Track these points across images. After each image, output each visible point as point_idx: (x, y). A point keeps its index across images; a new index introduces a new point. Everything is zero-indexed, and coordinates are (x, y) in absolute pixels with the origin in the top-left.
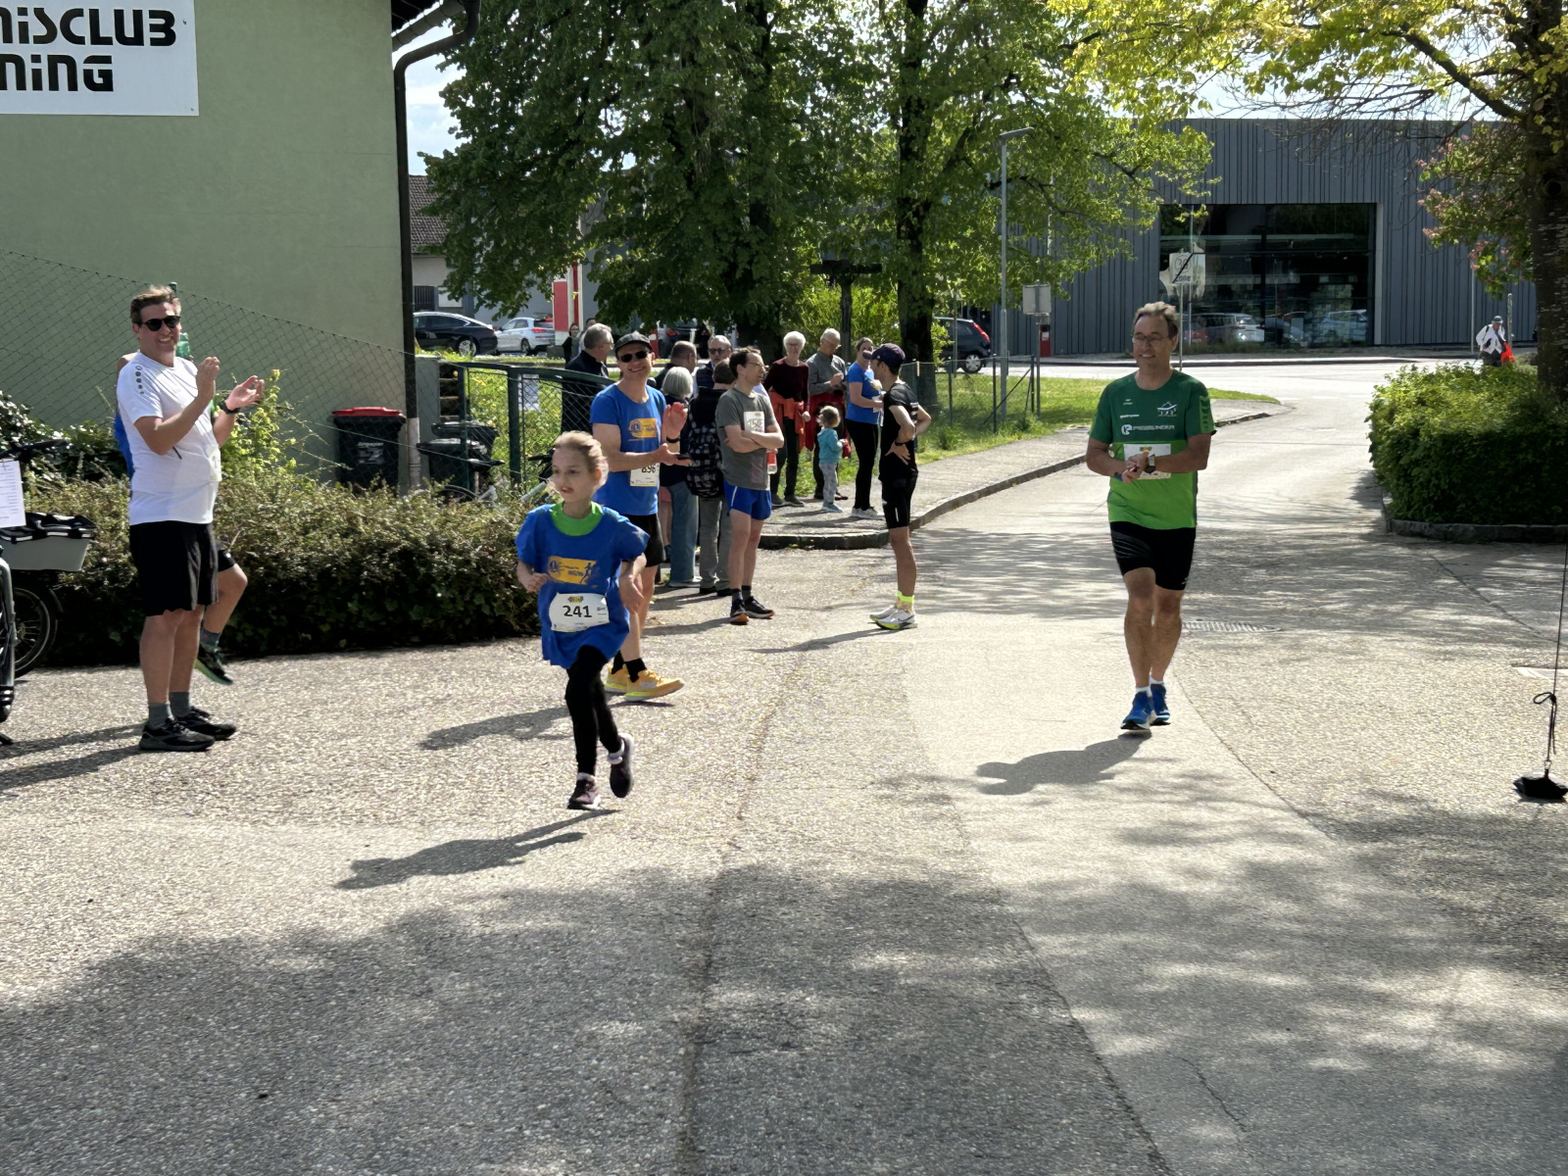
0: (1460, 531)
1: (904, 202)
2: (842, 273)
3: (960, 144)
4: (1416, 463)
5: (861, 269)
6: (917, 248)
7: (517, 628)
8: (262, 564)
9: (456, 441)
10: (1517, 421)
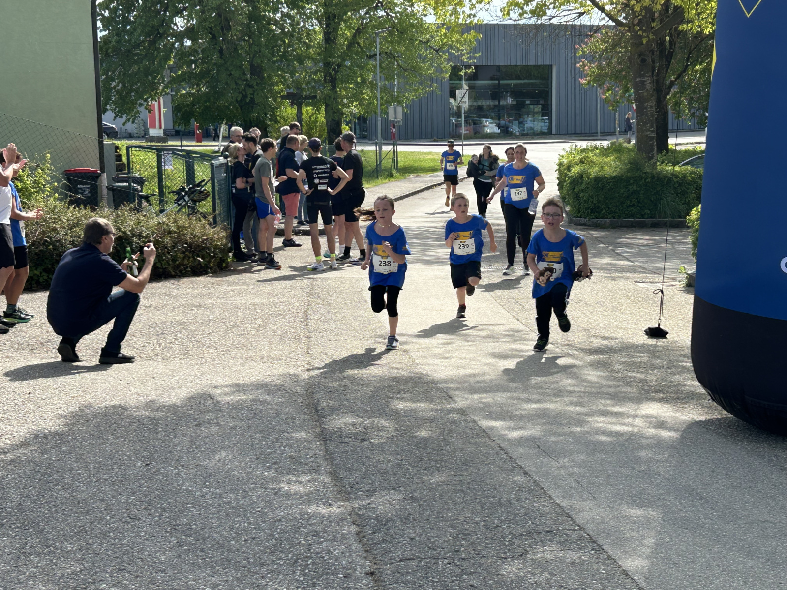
0: (603, 223)
1: (327, 65)
2: (297, 100)
3: (354, 36)
4: (582, 191)
5: (307, 98)
6: (334, 87)
7: (173, 273)
8: (51, 244)
9: (126, 184)
10: (628, 171)
